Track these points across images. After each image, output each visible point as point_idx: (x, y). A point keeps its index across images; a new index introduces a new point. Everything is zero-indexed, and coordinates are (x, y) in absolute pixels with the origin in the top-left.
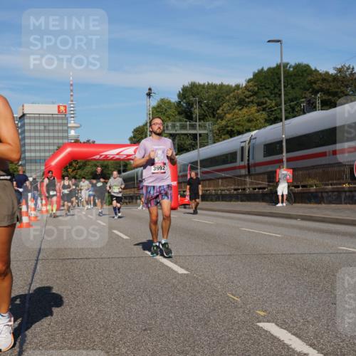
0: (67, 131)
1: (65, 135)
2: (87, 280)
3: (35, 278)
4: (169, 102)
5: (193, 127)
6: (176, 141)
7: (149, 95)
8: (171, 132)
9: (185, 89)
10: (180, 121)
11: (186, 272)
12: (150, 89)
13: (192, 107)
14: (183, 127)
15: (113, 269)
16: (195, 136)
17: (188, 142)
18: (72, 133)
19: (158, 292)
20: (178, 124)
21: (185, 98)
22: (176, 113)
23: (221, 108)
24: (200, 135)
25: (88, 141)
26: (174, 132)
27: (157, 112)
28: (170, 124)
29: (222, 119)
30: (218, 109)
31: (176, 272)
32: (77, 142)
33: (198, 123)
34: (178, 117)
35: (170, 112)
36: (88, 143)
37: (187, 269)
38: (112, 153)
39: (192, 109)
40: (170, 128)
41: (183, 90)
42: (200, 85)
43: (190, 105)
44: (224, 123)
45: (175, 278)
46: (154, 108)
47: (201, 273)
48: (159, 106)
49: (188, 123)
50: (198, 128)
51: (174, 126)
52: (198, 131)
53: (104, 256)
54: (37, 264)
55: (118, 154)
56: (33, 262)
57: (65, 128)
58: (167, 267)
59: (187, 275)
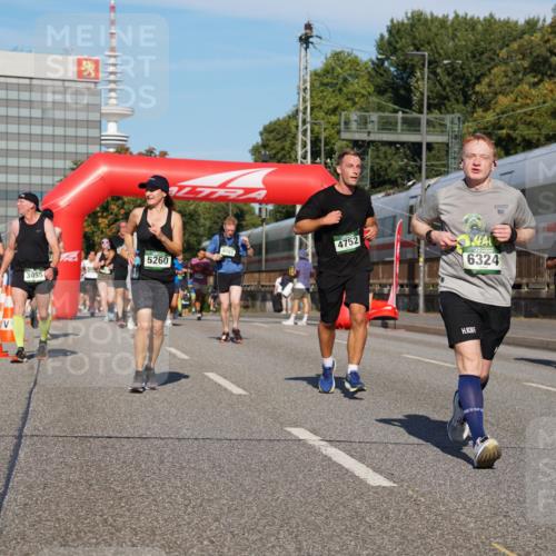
0: (98, 125)
1: (93, 133)
2: (142, 491)
3: (15, 480)
4: (355, 62)
5: (413, 125)
6: (369, 159)
7: (305, 40)
8: (357, 136)
9: (396, 30)
10: (380, 108)
11: (386, 483)
12: (308, 27)
13: (412, 73)
14: (387, 125)
15: (206, 466)
16: (415, 148)
17: (398, 163)
18: (111, 129)
19: (317, 528)
20: (374, 117)
21: (395, 51)
22: (371, 89)
23: (486, 80)
24: (430, 146)
25: (150, 152)
26: (363, 136)
27: (323, 84)
28: (354, 116)
29: (486, 106)
30: (478, 80)
31: (362, 482)
32: (122, 152)
33: (424, 117)
34: (374, 99)
35: (356, 85)
36: (149, 156)
37: (390, 476)
38: (209, 182)
39: (412, 81)
40: (354, 126)
41: (390, 32)
42: (434, 19)
43: (407, 69)
44: (490, 117)
45: (361, 496)
46: (315, 74)
47: (426, 488)
48: (328, 71)
49: (400, 114)
50: (424, 126)
51: (364, 122)
52: (425, 137)
53: (184, 433)
54: (17, 447)
55: (223, 186)
56: (10, 442)
57: (94, 116)
58: (341, 467)
59: (391, 491)
